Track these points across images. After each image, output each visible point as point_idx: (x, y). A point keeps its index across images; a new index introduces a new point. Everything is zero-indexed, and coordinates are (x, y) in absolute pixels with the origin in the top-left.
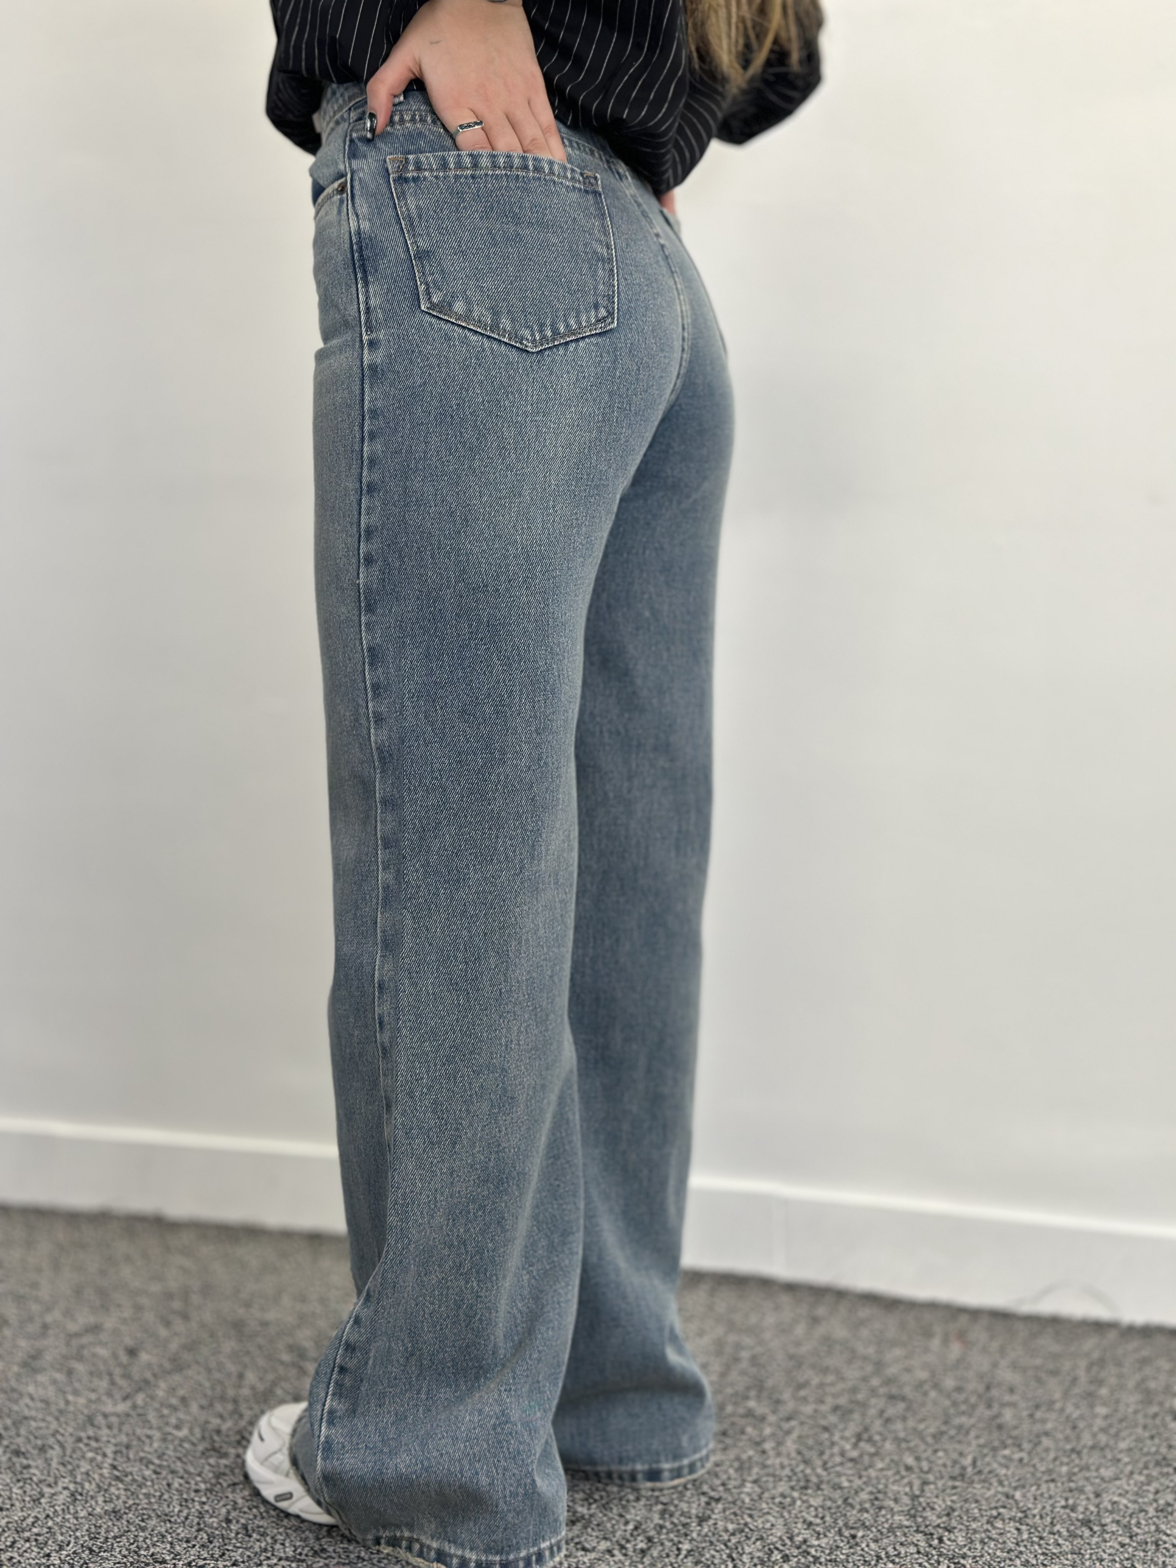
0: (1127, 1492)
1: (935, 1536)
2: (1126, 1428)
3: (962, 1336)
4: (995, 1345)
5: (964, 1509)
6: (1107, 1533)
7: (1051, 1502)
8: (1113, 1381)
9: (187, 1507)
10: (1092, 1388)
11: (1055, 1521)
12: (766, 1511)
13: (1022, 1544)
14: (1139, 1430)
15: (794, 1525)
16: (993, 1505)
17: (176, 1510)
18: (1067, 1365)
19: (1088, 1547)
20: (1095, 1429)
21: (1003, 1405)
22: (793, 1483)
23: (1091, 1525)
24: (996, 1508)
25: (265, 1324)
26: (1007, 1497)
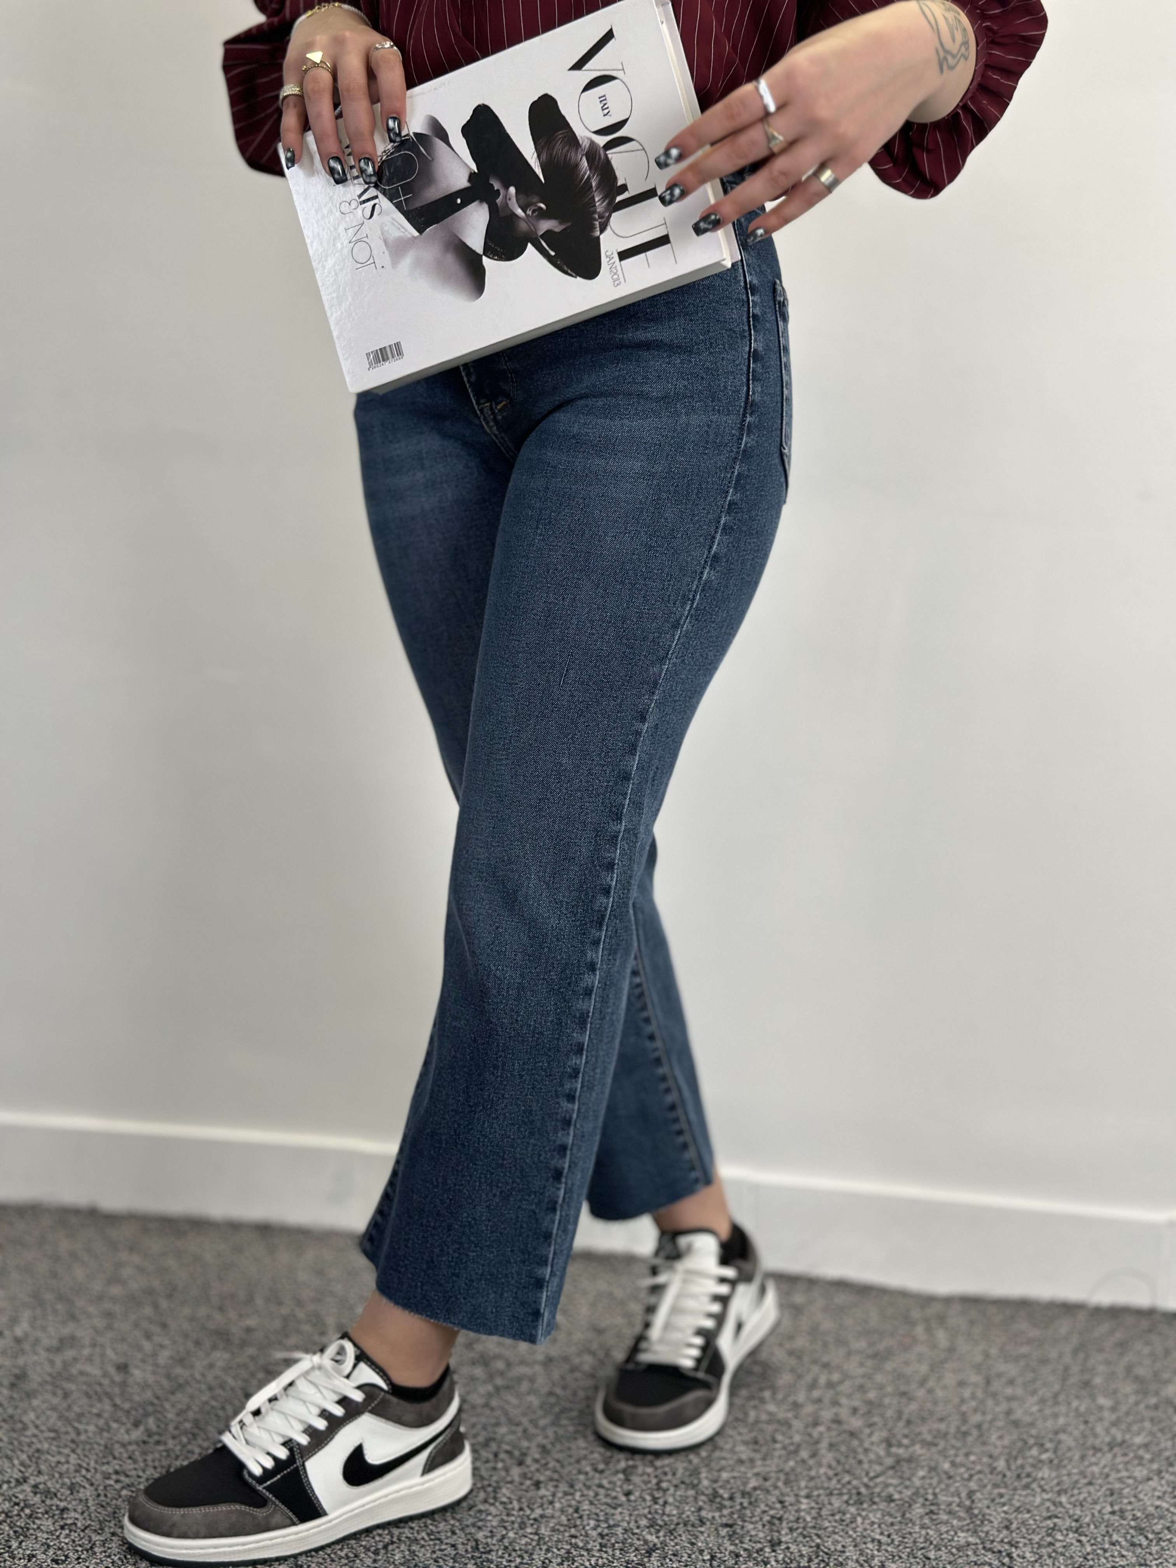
1: (1004, 1554)
2: (1135, 1421)
3: (942, 1322)
4: (978, 1332)
5: (1020, 1521)
6: (1164, 1541)
7: (1098, 1507)
8: (1101, 1368)
10: (1087, 1377)
11: (1110, 1530)
12: (830, 1529)
13: (1089, 1557)
14: (1147, 1424)
15: (864, 1546)
16: (1045, 1514)
18: (1052, 1352)
19: (1151, 1558)
20: (1106, 1423)
21: (1009, 1399)
22: (846, 1497)
23: (1146, 1533)
24: (1050, 1518)
25: (249, 1330)
26: (1054, 1504)
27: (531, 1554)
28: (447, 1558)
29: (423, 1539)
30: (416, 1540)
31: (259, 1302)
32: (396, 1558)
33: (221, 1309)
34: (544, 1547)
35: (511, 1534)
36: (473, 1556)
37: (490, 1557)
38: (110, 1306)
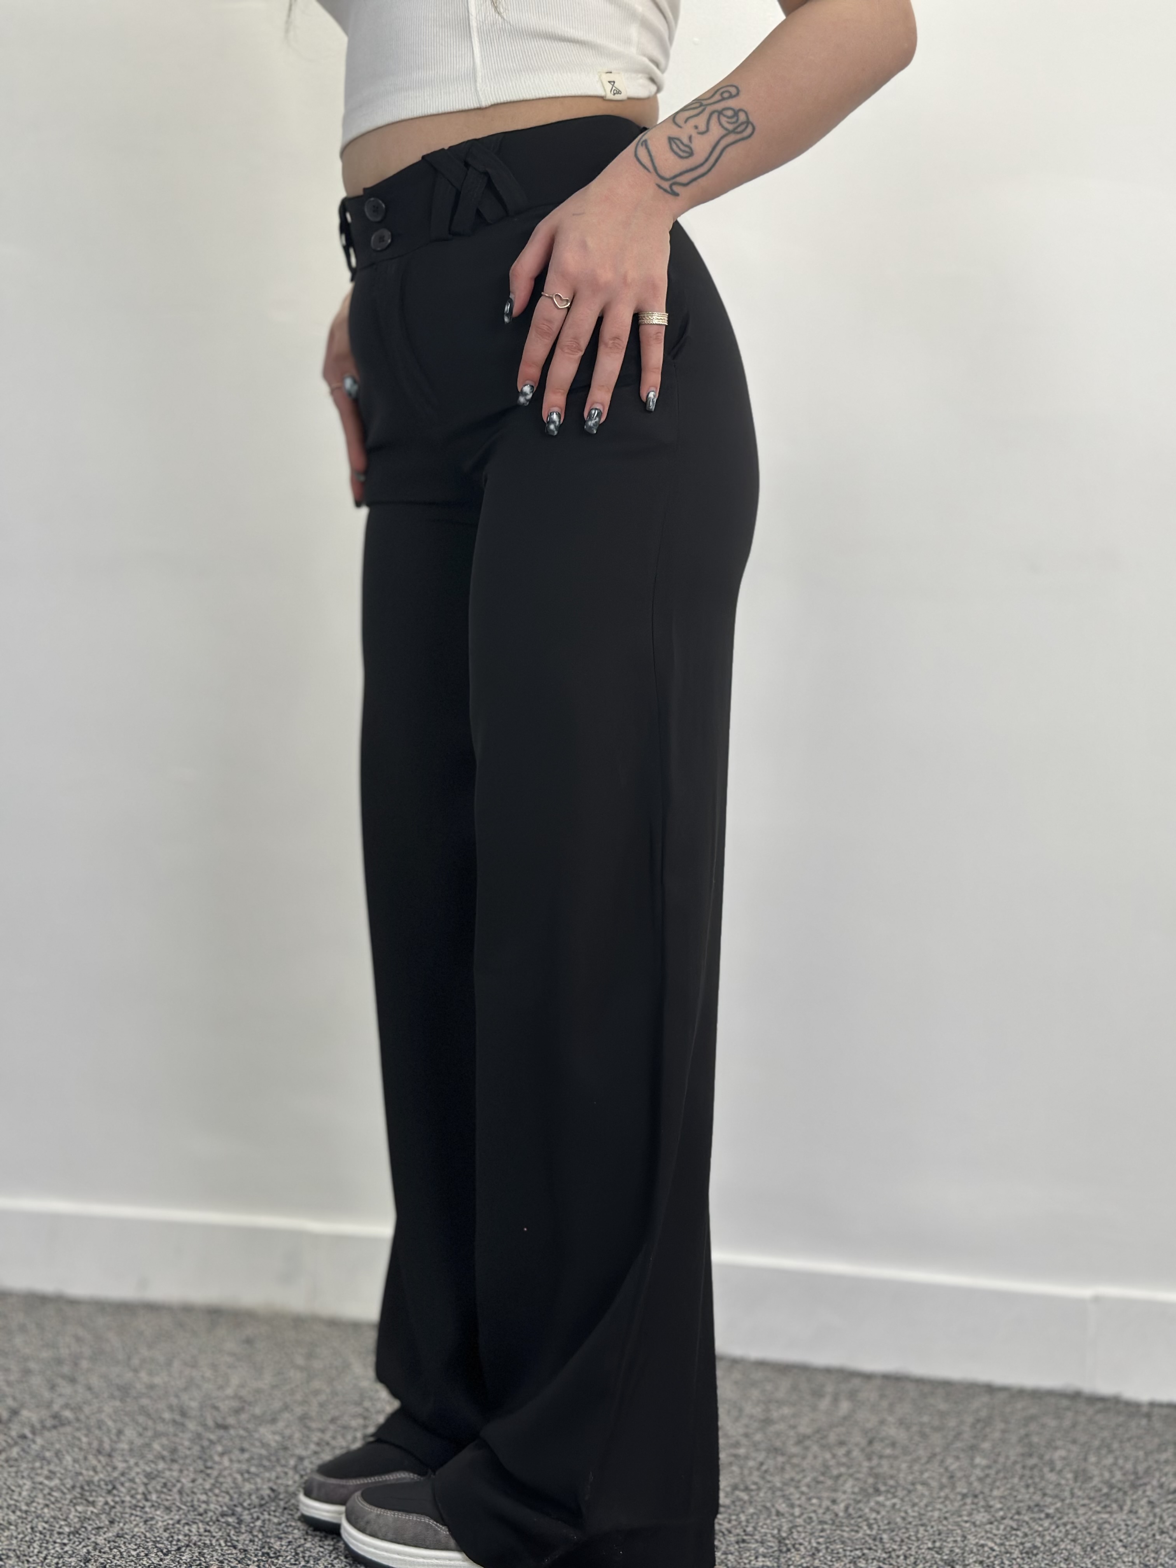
0: (995, 1535)
2: (1005, 1478)
3: (852, 1395)
4: (885, 1404)
8: (997, 1435)
9: (47, 1548)
10: (975, 1442)
11: (918, 1562)
14: (1016, 1480)
17: (36, 1551)
18: (952, 1423)
20: (973, 1478)
21: (883, 1457)
25: (151, 1387)
26: (875, 1540)
27: (319, 1560)
28: (232, 1560)
29: (220, 1545)
30: (211, 1544)
31: (176, 1365)
32: (183, 1558)
33: (136, 1371)
35: (308, 1545)
36: (258, 1560)
38: (32, 1365)
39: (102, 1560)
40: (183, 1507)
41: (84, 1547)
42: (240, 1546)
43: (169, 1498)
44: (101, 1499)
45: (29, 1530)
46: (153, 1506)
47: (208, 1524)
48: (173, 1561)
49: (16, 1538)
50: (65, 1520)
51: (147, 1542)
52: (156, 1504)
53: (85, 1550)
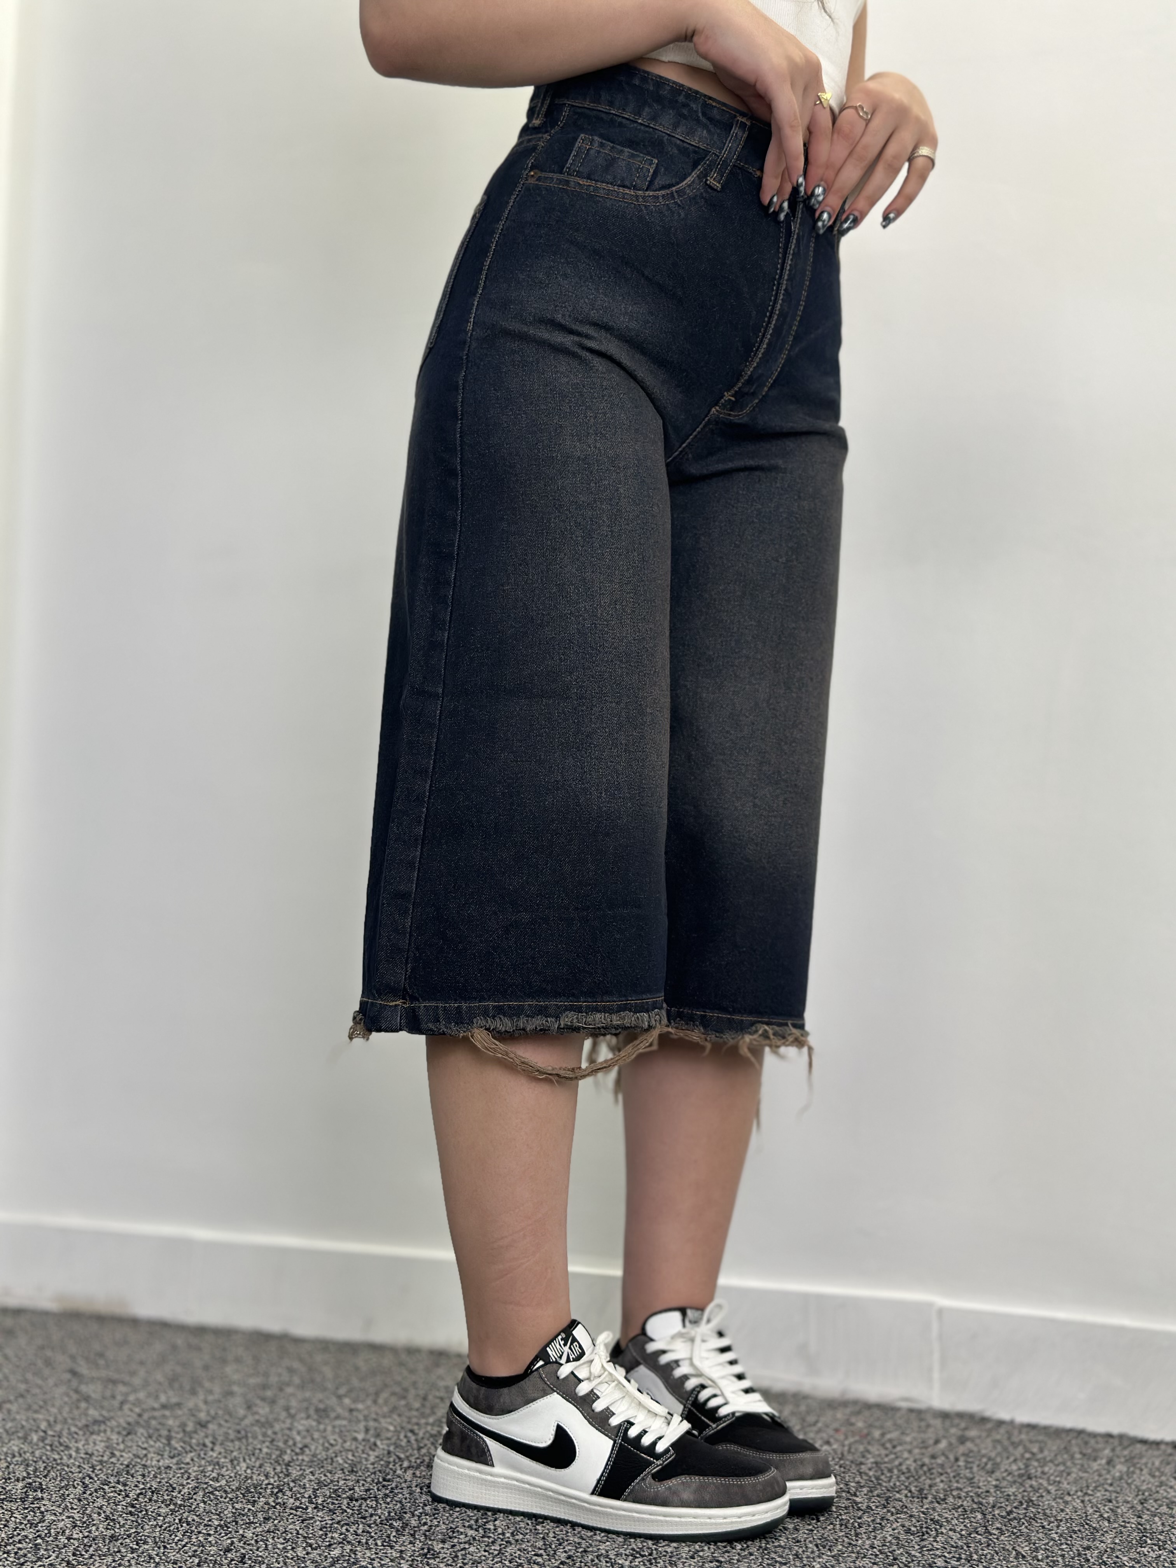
29: (376, 1544)
31: (384, 1395)
33: (340, 1397)
34: (499, 1559)
35: (472, 1549)
37: (430, 1561)
38: (235, 1388)
39: (243, 1551)
40: (348, 1510)
41: (230, 1538)
42: (397, 1547)
43: (335, 1501)
44: (262, 1499)
45: (177, 1521)
46: (315, 1508)
47: (369, 1526)
48: (320, 1555)
49: (161, 1527)
50: (218, 1515)
51: (298, 1538)
52: (320, 1507)
53: (229, 1541)
